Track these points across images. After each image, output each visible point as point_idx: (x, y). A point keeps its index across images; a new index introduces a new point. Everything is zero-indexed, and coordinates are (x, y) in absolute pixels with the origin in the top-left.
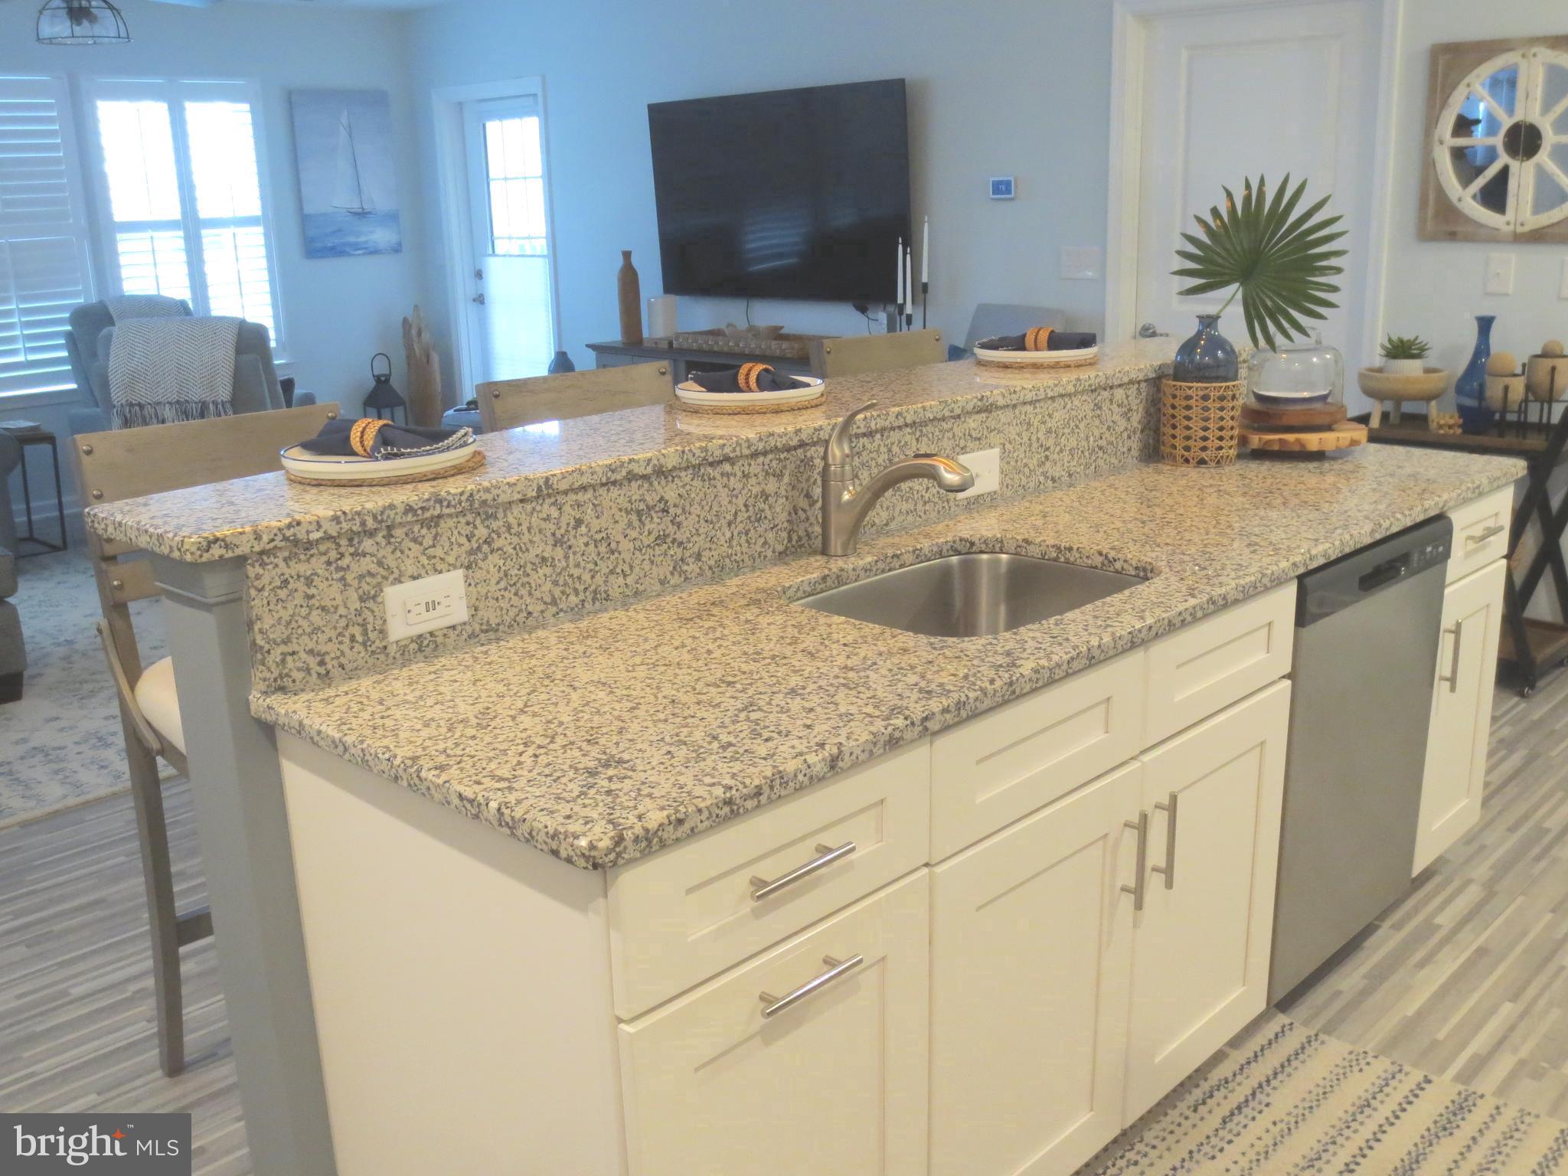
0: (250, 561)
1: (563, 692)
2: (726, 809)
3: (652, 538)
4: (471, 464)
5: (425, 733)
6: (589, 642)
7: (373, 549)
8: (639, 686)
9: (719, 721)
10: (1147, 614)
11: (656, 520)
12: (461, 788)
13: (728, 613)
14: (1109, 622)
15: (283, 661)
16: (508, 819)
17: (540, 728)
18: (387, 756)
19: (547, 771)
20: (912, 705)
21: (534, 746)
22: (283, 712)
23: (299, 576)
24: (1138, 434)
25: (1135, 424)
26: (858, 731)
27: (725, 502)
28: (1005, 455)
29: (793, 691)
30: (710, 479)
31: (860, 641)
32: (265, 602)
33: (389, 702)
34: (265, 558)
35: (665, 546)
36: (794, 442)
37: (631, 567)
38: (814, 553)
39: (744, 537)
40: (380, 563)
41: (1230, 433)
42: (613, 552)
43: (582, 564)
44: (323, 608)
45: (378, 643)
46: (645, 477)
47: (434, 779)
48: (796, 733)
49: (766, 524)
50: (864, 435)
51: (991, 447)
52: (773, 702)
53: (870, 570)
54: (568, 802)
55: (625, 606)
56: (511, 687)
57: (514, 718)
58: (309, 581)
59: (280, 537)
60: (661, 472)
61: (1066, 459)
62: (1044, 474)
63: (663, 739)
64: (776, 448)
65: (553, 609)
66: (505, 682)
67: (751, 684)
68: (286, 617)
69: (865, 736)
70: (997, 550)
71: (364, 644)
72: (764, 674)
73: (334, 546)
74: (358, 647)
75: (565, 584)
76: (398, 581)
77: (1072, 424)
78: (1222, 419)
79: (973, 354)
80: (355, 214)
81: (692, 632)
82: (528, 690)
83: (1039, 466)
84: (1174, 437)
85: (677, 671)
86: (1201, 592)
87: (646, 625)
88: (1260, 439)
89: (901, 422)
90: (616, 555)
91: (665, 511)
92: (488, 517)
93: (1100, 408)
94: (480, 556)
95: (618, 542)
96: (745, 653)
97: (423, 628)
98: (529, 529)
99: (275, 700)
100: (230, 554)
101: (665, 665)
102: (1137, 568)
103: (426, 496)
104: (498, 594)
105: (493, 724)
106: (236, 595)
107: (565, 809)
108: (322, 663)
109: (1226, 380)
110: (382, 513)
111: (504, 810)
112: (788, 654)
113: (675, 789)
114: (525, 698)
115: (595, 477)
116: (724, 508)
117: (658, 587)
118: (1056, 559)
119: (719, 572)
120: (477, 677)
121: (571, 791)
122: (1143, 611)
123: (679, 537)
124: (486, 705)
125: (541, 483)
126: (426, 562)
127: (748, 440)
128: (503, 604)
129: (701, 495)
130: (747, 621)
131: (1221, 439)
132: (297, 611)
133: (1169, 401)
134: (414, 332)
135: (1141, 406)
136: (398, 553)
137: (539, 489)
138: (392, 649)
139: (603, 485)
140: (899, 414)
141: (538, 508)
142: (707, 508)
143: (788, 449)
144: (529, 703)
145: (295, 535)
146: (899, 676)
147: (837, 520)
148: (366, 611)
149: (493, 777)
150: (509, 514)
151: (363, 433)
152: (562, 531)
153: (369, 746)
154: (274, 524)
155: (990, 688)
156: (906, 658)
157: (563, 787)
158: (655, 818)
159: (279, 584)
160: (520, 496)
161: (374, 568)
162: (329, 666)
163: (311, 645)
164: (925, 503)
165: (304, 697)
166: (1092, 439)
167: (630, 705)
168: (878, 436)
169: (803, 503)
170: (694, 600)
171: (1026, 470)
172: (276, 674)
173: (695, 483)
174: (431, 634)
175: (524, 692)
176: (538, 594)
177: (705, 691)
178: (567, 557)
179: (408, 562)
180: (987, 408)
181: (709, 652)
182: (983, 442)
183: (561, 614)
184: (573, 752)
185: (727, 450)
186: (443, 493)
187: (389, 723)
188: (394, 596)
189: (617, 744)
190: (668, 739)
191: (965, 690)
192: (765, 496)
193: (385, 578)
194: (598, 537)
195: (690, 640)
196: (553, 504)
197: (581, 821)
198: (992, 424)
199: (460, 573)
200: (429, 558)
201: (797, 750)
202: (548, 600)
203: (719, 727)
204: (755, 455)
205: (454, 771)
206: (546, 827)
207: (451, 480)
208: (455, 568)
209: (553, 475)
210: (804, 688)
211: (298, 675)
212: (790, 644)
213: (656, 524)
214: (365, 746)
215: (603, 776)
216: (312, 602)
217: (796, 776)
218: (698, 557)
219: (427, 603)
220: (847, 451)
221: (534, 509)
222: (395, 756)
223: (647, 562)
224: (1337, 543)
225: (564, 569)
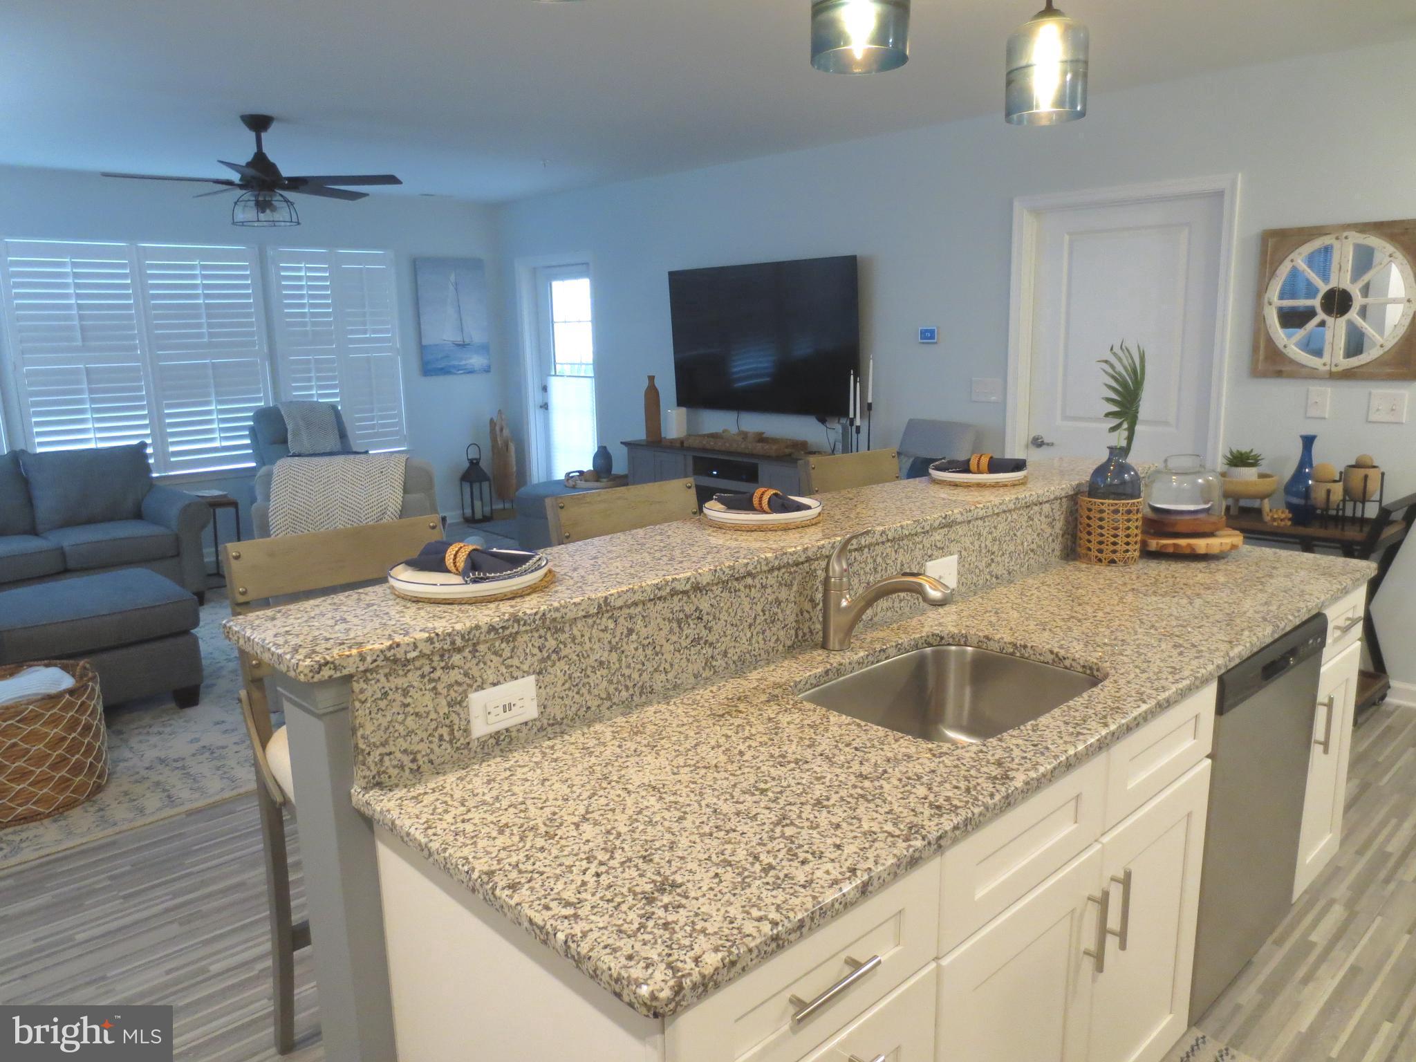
0: (355, 678)
1: (619, 796)
2: (774, 945)
3: (689, 641)
4: (544, 584)
5: (500, 841)
6: (639, 739)
7: (461, 663)
8: (685, 791)
9: (758, 836)
10: (1109, 720)
11: (692, 626)
12: (531, 913)
13: (752, 710)
14: (1078, 729)
15: (381, 761)
16: (575, 953)
17: (600, 840)
18: (466, 868)
19: (609, 895)
20: (926, 823)
21: (596, 862)
22: (378, 809)
23: (397, 689)
24: (1060, 538)
25: (1058, 531)
26: (883, 853)
27: (747, 609)
28: (961, 560)
29: (818, 803)
30: (735, 591)
31: (869, 745)
32: (367, 711)
33: (470, 803)
34: (368, 675)
35: (699, 647)
36: (802, 559)
37: (672, 665)
38: (815, 647)
39: (761, 636)
40: (466, 674)
41: (1135, 540)
42: (657, 654)
43: (632, 665)
44: (417, 714)
45: (462, 740)
46: (685, 592)
47: (507, 899)
48: (827, 854)
49: (779, 625)
50: (856, 550)
51: (951, 554)
52: (804, 816)
53: (863, 663)
54: (629, 937)
55: (667, 699)
56: (574, 788)
57: (577, 826)
58: (405, 693)
59: (382, 657)
60: (697, 588)
61: (1007, 560)
62: (990, 573)
63: (709, 858)
64: (788, 563)
65: (608, 704)
66: (569, 782)
67: (781, 792)
68: (385, 724)
69: (891, 861)
70: (962, 643)
71: (451, 742)
72: (793, 782)
73: (428, 662)
74: (445, 745)
75: (618, 682)
76: (481, 688)
77: (1012, 533)
78: (1128, 528)
79: (930, 474)
80: (458, 345)
81: (725, 731)
82: (588, 793)
83: (987, 567)
84: (1089, 541)
85: (716, 775)
86: (1150, 697)
87: (685, 720)
88: (1157, 544)
89: (884, 538)
90: (660, 656)
91: (700, 618)
92: (557, 631)
93: (1032, 520)
94: (549, 663)
95: (661, 646)
96: (772, 756)
97: (501, 726)
98: (590, 639)
99: (373, 795)
100: (338, 674)
101: (705, 767)
102: (1084, 667)
103: (507, 617)
104: (563, 694)
105: (560, 832)
106: (344, 705)
107: (626, 945)
108: (414, 760)
109: (1132, 497)
110: (469, 633)
111: (570, 943)
112: (810, 757)
113: (726, 924)
114: (586, 802)
115: (645, 594)
116: (746, 614)
117: (692, 680)
118: (1013, 654)
119: (742, 666)
120: (545, 776)
121: (631, 923)
122: (1105, 717)
123: (711, 638)
124: (553, 809)
125: (601, 602)
126: (504, 671)
127: (766, 559)
128: (568, 702)
129: (729, 604)
130: (770, 719)
131: (1128, 544)
132: (395, 718)
133: (1085, 513)
134: (498, 428)
135: (1062, 516)
136: (482, 665)
137: (600, 607)
138: (474, 745)
139: (651, 600)
140: (883, 532)
141: (598, 621)
142: (732, 614)
143: (797, 564)
144: (591, 809)
145: (394, 655)
146: (909, 788)
147: (835, 621)
148: (453, 714)
149: (559, 900)
150: (574, 628)
151: (455, 556)
152: (617, 639)
153: (450, 855)
154: (377, 646)
155: (990, 802)
156: (910, 765)
157: (624, 916)
158: (712, 960)
159: (379, 696)
160: (584, 613)
161: (460, 678)
162: (421, 763)
163: (405, 746)
164: (901, 601)
165: (399, 793)
166: (1026, 544)
167: (678, 814)
168: (866, 550)
169: (808, 606)
170: (722, 695)
171: (977, 571)
172: (374, 772)
173: (723, 595)
174: (507, 730)
175: (585, 795)
176: (596, 692)
177: (741, 800)
178: (620, 660)
179: (489, 672)
180: (948, 524)
181: (741, 753)
182: (945, 550)
183: (614, 707)
184: (631, 872)
185: (750, 568)
186: (520, 614)
187: (469, 827)
188: (477, 700)
189: (669, 862)
190: (714, 857)
191: (970, 805)
192: (778, 602)
193: (470, 686)
194: (646, 642)
195: (724, 738)
196: (610, 617)
197: (642, 964)
198: (952, 536)
199: (532, 678)
200: (507, 667)
201: (832, 877)
202: (604, 696)
203: (759, 844)
204: (771, 570)
205: (524, 891)
206: (610, 969)
207: (527, 598)
208: (529, 674)
209: (611, 595)
210: (828, 799)
211: (393, 772)
212: (809, 746)
213: (691, 630)
214: (447, 854)
215: (660, 904)
216: (407, 709)
217: (833, 905)
218: (725, 654)
219: (505, 706)
220: (845, 566)
221: (594, 622)
222: (473, 869)
223: (685, 660)
224: (1248, 645)
225: (617, 670)
